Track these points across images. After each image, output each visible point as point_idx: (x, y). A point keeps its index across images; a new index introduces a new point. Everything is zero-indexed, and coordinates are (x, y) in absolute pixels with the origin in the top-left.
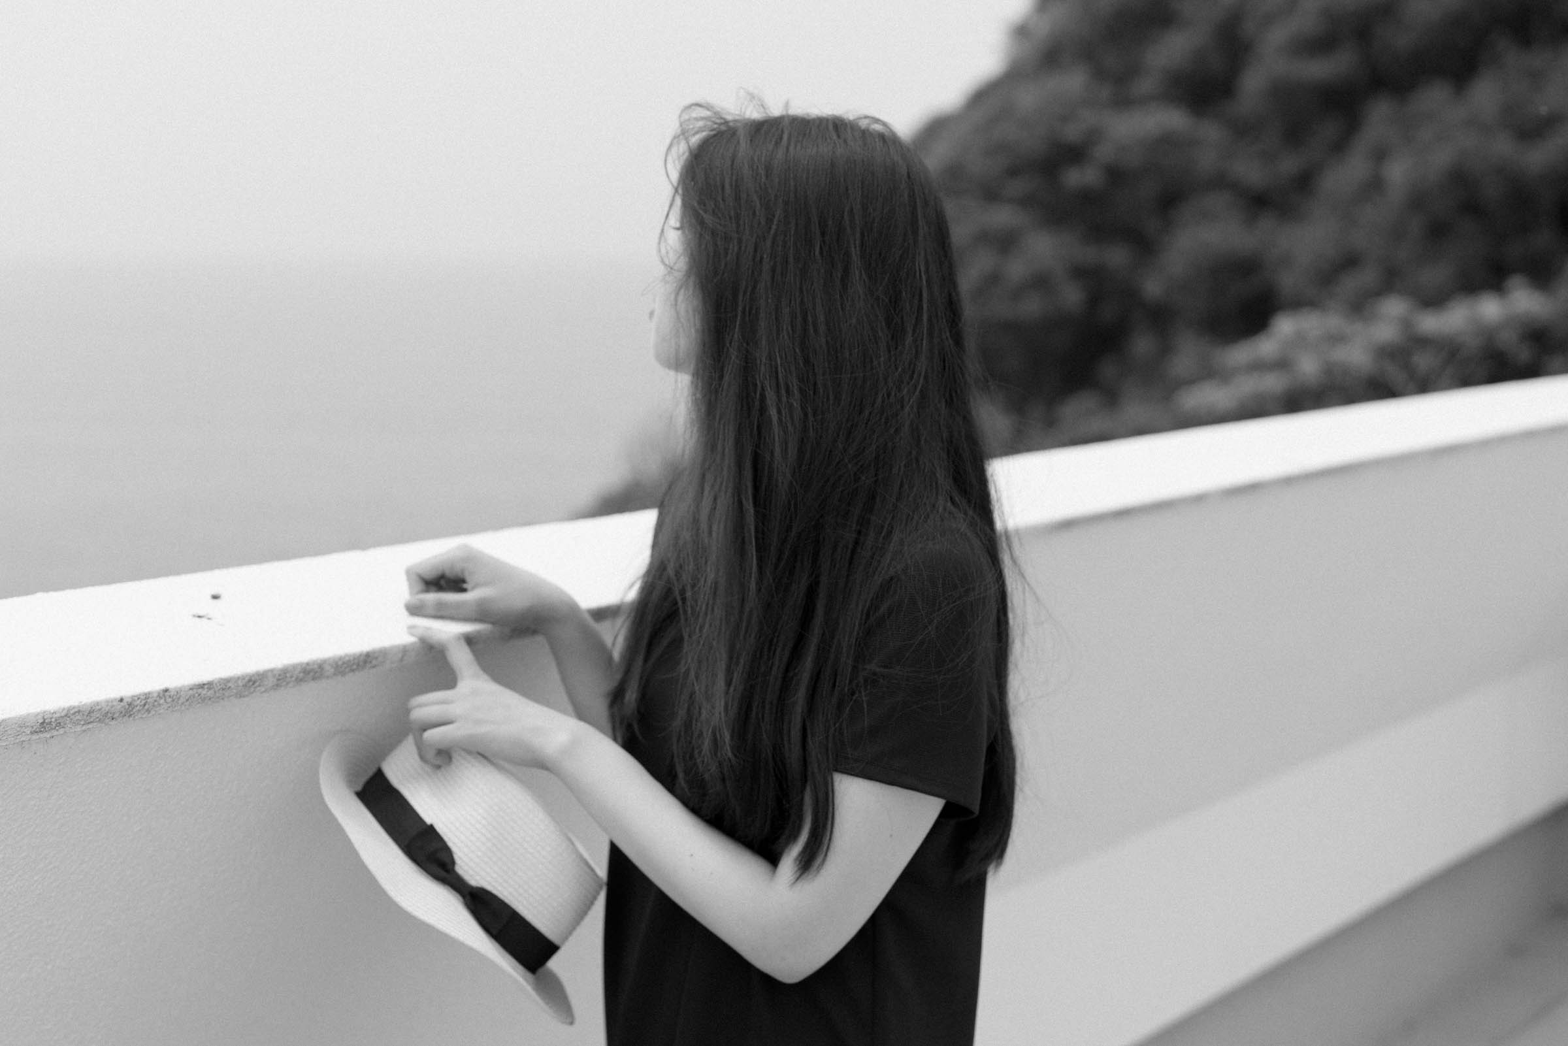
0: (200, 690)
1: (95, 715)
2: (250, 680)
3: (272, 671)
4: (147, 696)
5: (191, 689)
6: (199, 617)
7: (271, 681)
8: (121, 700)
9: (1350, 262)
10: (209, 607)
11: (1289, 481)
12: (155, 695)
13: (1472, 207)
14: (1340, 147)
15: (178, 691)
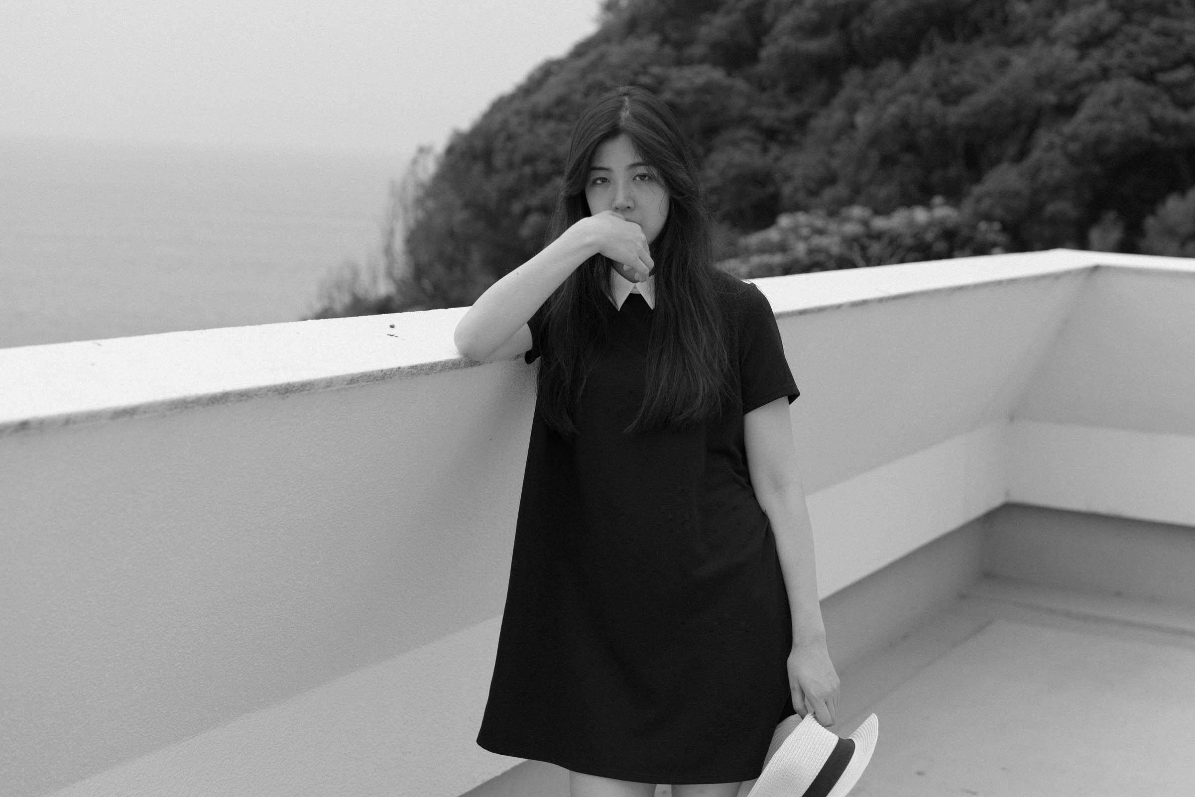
0: (412, 369)
1: (371, 377)
2: (432, 366)
3: (440, 362)
4: (392, 370)
5: (409, 368)
6: (391, 335)
7: (439, 368)
8: (382, 371)
9: (831, 180)
10: (392, 331)
11: (881, 300)
12: (395, 369)
13: (911, 147)
14: (825, 101)
15: (404, 369)
